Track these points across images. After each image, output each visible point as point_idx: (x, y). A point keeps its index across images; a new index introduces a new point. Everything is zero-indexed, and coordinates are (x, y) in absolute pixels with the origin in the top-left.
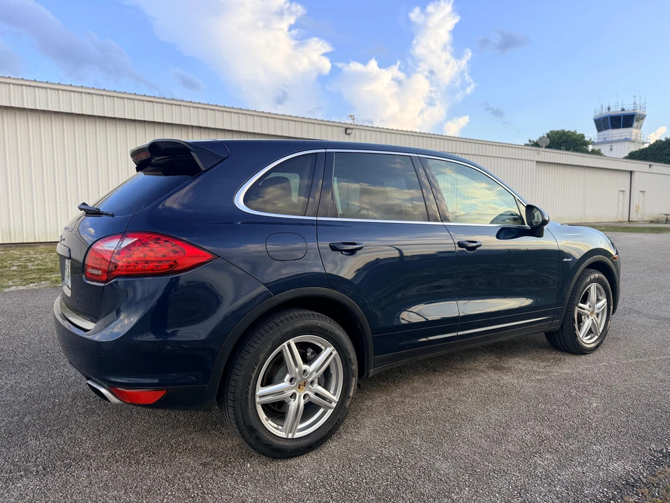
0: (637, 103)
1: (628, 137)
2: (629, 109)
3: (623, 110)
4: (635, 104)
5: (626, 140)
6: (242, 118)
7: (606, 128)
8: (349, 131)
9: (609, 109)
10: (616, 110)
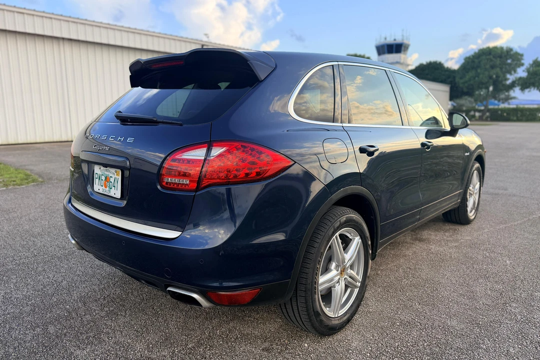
0: (405, 34)
1: (398, 60)
2: (399, 40)
3: (395, 40)
4: (403, 36)
5: (397, 63)
6: (111, 32)
7: (384, 53)
9: (386, 39)
10: (390, 40)
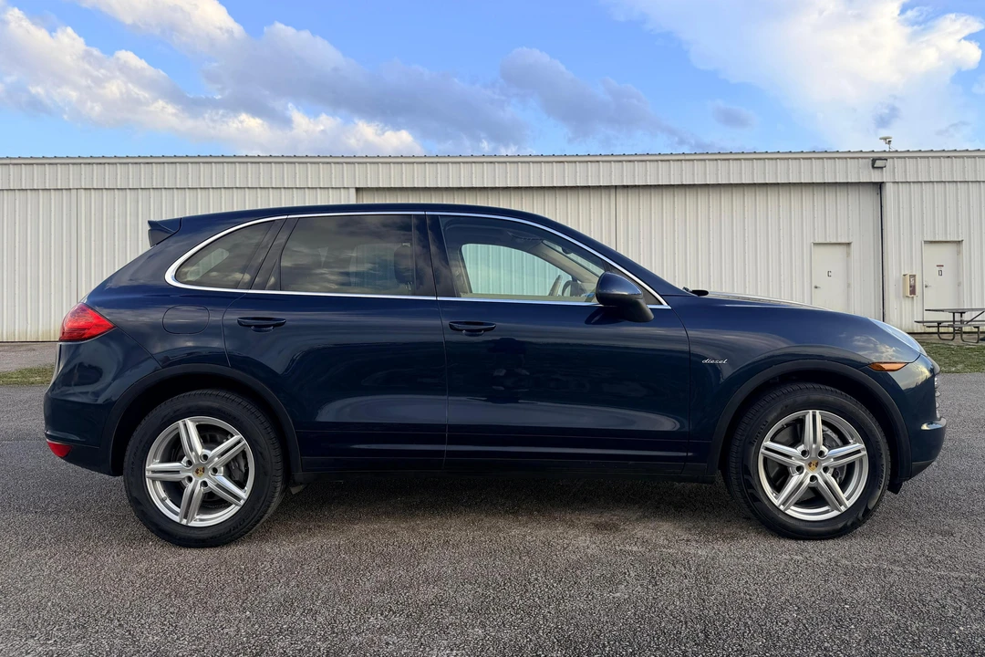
8: (878, 163)
